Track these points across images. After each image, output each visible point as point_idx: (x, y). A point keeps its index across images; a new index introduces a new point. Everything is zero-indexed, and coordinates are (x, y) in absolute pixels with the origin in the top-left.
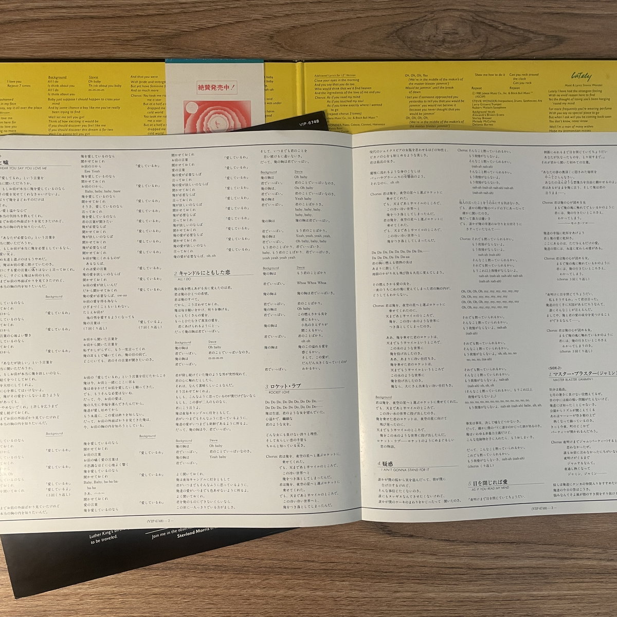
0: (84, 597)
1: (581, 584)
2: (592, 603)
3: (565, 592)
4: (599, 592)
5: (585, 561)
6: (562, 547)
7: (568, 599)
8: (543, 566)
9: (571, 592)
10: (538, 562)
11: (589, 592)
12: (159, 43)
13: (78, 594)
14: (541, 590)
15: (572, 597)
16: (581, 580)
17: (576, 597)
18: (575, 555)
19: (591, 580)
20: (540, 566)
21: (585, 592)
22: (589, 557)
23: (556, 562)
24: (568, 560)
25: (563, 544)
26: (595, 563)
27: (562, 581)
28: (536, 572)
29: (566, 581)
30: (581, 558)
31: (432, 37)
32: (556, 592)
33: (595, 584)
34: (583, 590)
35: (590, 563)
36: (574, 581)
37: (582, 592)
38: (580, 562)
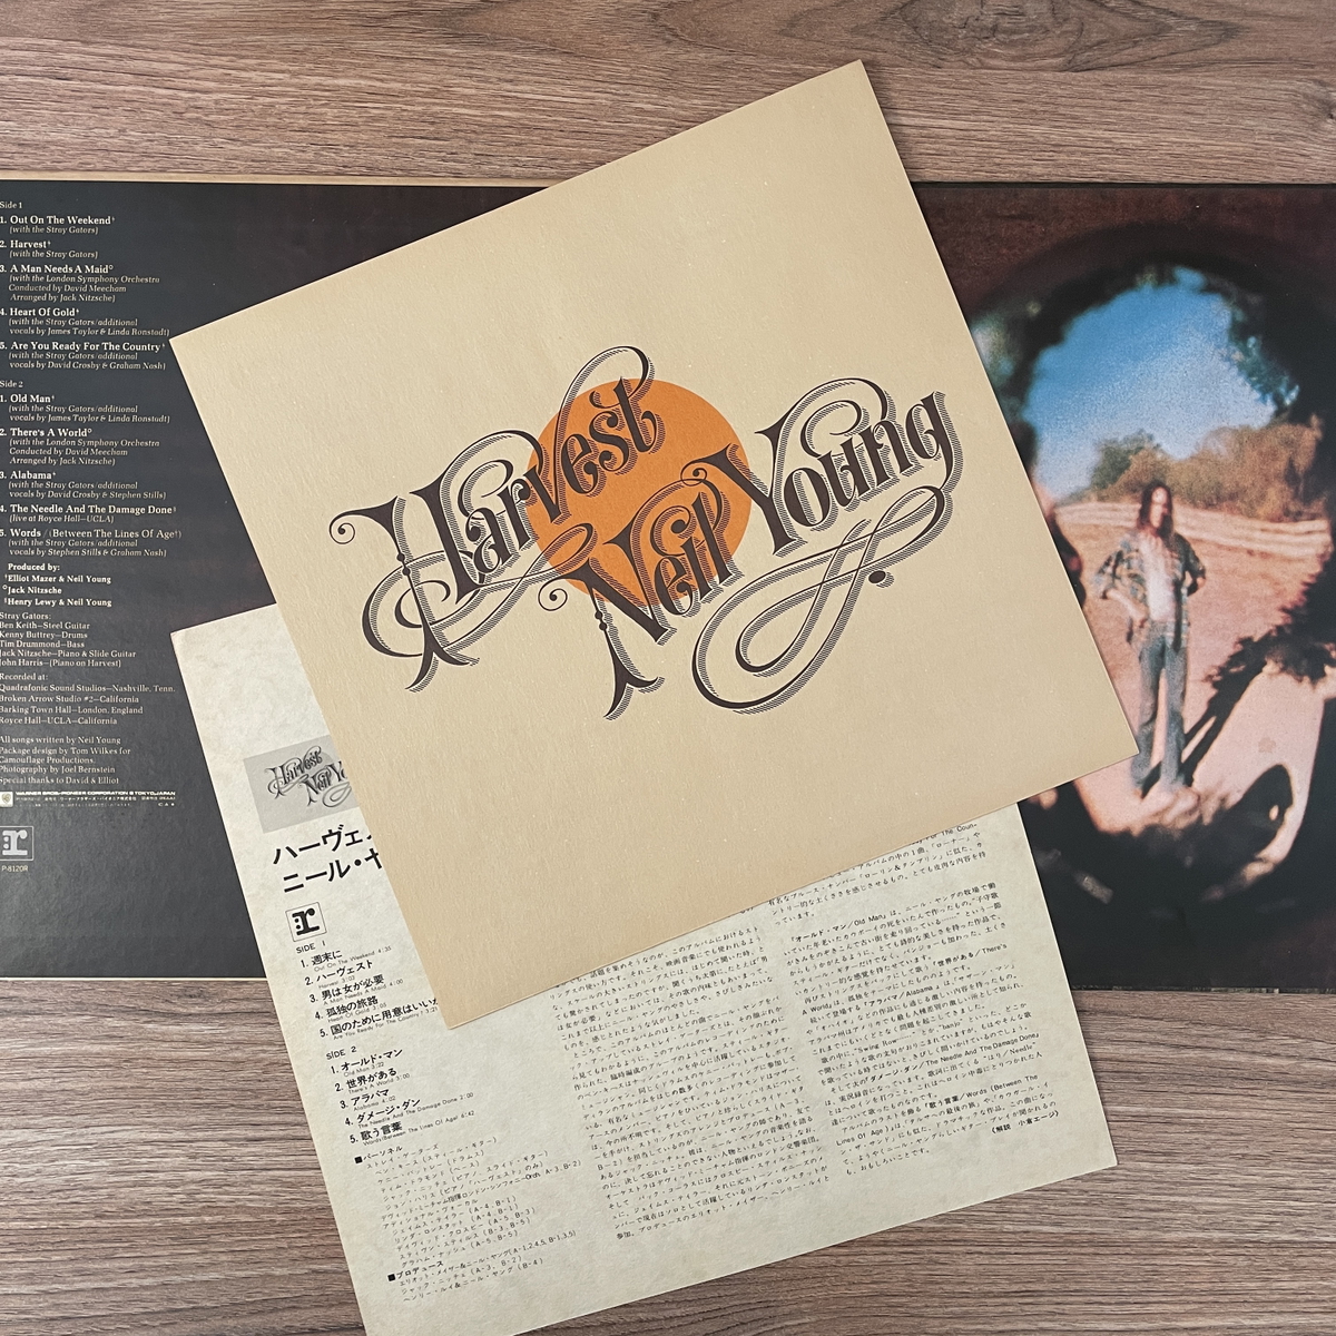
0: (270, 1068)
1: (1212, 1097)
2: (1232, 1134)
3: (1180, 1111)
4: (1246, 1114)
5: (1223, 1053)
6: (1178, 1025)
7: (1185, 1124)
8: (1140, 1059)
9: (1192, 1111)
10: (1131, 1051)
11: (1228, 1113)
12: (438, 23)
13: (260, 1061)
14: (1135, 1104)
15: (1193, 1121)
16: (1213, 1089)
17: (1202, 1121)
18: (1204, 1042)
19: (1232, 1091)
20: (1135, 1058)
21: (1219, 1113)
22: (1232, 1047)
23: (1163, 1052)
24: (1187, 1051)
25: (1182, 1020)
26: (1243, 1058)
27: (1175, 1089)
28: (1125, 1069)
29: (1182, 1089)
30: (1214, 1049)
31: (971, 20)
32: (1162, 1110)
33: (1241, 1098)
34: (1216, 1108)
35: (1231, 1059)
36: (1199, 1090)
37: (1214, 1112)
38: (1213, 1055)
